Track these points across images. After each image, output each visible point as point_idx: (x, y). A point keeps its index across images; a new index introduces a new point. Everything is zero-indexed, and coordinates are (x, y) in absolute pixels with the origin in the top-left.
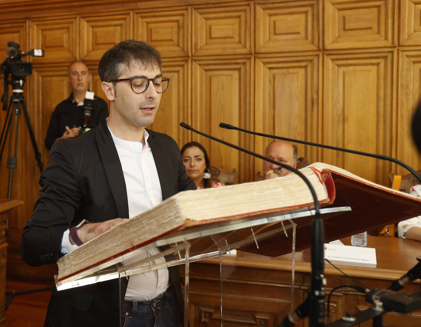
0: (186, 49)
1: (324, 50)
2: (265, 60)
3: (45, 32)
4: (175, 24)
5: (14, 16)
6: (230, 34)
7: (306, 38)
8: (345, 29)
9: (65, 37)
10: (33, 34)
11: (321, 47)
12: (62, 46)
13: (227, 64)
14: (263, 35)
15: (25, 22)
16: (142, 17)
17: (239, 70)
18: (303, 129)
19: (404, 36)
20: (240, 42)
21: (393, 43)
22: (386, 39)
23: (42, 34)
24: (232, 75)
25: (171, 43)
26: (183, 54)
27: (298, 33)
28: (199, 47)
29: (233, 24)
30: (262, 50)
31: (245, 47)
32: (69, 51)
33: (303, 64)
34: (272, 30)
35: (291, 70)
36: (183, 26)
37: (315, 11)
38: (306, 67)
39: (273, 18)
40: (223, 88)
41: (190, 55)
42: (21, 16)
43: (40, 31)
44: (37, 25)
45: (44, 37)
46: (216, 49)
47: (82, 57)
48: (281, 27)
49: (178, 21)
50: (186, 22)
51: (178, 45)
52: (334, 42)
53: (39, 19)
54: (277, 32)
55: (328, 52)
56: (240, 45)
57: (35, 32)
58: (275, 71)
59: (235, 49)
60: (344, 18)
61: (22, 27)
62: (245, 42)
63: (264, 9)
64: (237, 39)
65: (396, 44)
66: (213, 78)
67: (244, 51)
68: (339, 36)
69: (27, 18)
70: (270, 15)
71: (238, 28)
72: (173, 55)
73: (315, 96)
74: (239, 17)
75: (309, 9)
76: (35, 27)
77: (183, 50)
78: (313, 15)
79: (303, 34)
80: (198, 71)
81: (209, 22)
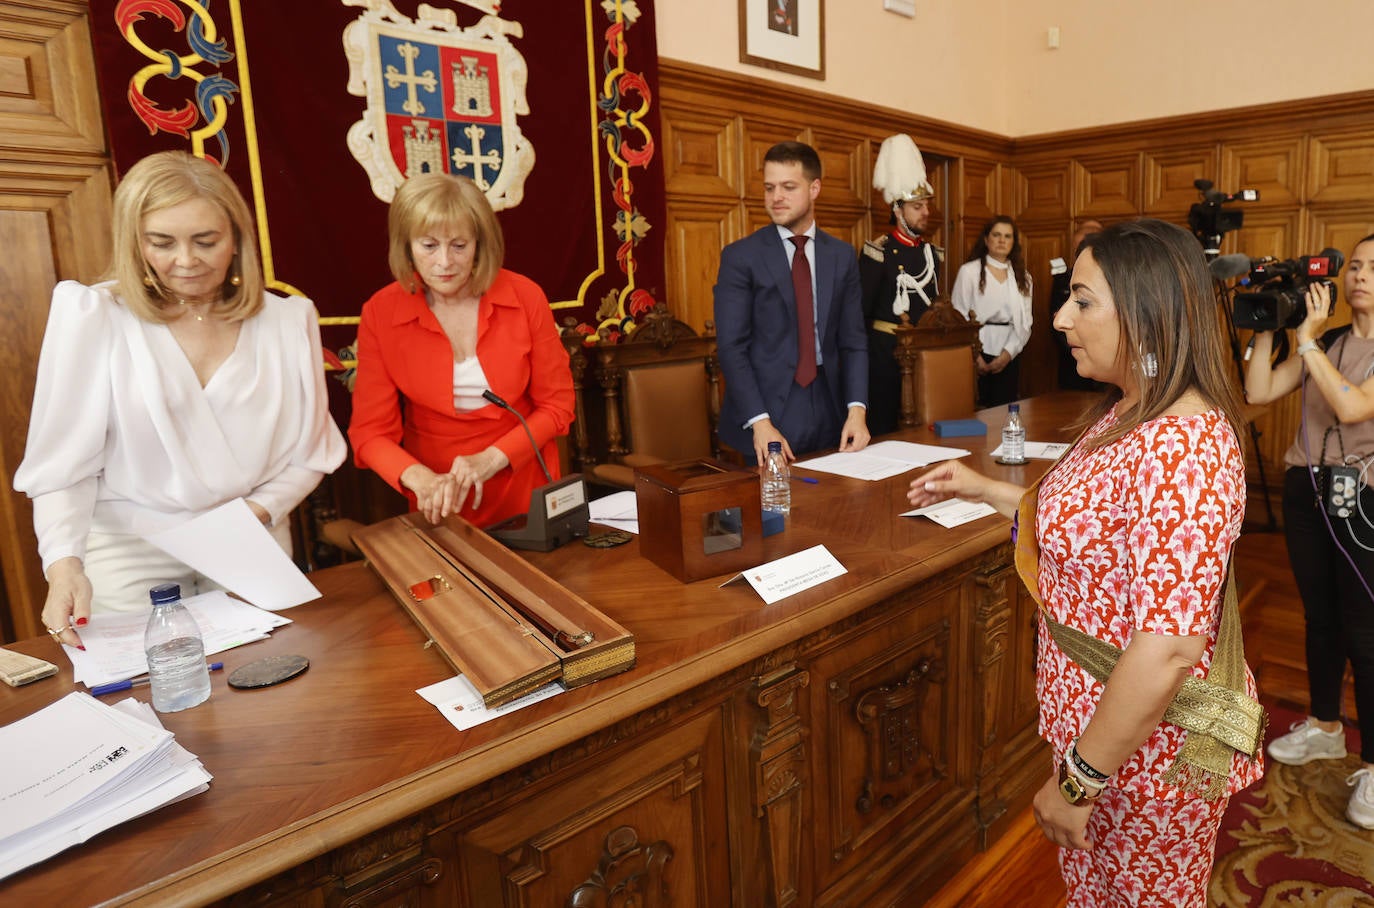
3: (1248, 161)
5: (1196, 139)
9: (1282, 166)
10: (1227, 164)
12: (1275, 181)
15: (1214, 147)
23: (1241, 165)
32: (1287, 187)
42: (1208, 138)
43: (1238, 161)
44: (1233, 150)
45: (1245, 169)
47: (1312, 196)
53: (1237, 141)
57: (1230, 160)
61: (1209, 154)
69: (1219, 141)
76: (1231, 154)
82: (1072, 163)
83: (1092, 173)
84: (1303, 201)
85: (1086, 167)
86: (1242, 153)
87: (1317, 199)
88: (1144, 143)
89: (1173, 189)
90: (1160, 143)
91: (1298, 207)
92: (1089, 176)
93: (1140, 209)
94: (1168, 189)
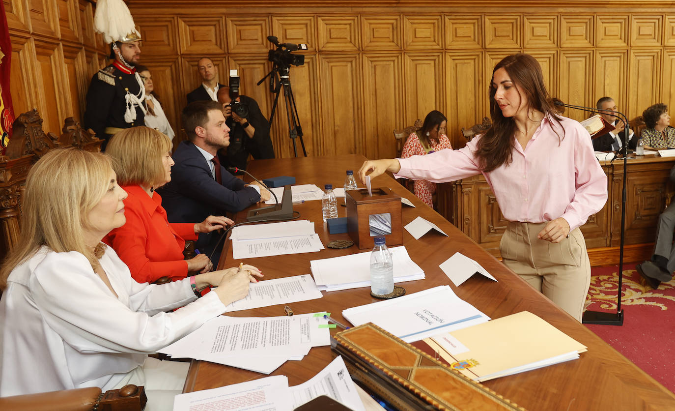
0: (399, 45)
1: (485, 49)
2: (451, 54)
4: (390, 26)
6: (428, 35)
7: (474, 40)
8: (495, 36)
9: (304, 31)
11: (484, 47)
13: (427, 56)
14: (449, 37)
16: (366, 19)
17: (435, 60)
18: (474, 100)
19: (526, 42)
20: (434, 41)
21: (521, 46)
22: (517, 43)
24: (429, 64)
25: (387, 40)
26: (398, 48)
27: (470, 37)
28: (408, 43)
29: (430, 28)
30: (449, 47)
31: (438, 45)
33: (473, 57)
34: (454, 34)
35: (466, 61)
36: (397, 28)
37: (480, 24)
38: (475, 59)
39: (455, 26)
40: (424, 73)
41: (403, 49)
44: (279, 20)
46: (420, 46)
47: (321, 48)
48: (460, 32)
49: (392, 24)
50: (399, 25)
51: (393, 41)
52: (490, 44)
53: (280, 15)
54: (458, 35)
55: (488, 50)
56: (434, 43)
58: (457, 61)
59: (432, 45)
60: (495, 29)
62: (438, 41)
63: (449, 19)
64: (432, 39)
65: (522, 47)
66: (417, 65)
67: (437, 47)
68: (492, 40)
70: (453, 24)
71: (433, 31)
72: (391, 48)
73: (481, 78)
74: (434, 23)
75: (476, 21)
77: (397, 45)
78: (478, 26)
79: (472, 37)
80: (408, 60)
81: (415, 26)
82: (176, 18)
83: (189, 26)
84: (317, 50)
85: (184, 21)
86: (281, 22)
87: (324, 49)
88: (224, 10)
89: (244, 40)
90: (234, 11)
91: (315, 53)
92: (188, 27)
93: (226, 51)
94: (241, 40)
